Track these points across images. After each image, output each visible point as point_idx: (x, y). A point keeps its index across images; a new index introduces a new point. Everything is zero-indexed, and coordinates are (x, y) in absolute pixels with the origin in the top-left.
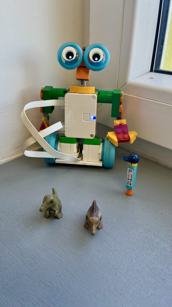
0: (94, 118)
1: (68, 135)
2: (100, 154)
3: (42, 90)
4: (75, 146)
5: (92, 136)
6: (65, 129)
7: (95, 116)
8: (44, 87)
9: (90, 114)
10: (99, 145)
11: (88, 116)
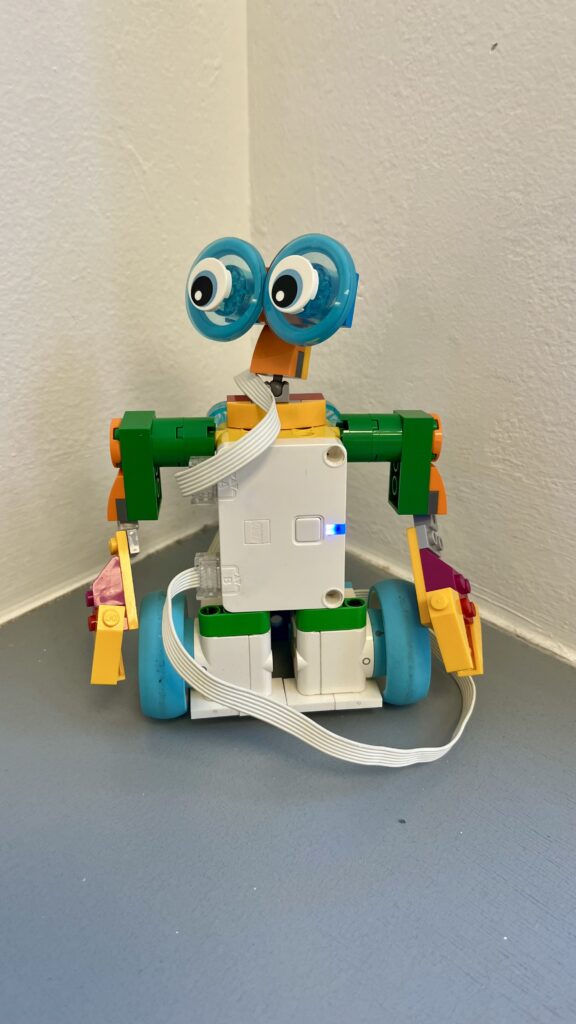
0: (339, 529)
1: (233, 603)
2: (366, 661)
3: (115, 429)
4: (264, 640)
5: (332, 595)
6: (223, 583)
7: (343, 521)
8: (122, 417)
9: (321, 518)
10: (363, 624)
11: (315, 523)
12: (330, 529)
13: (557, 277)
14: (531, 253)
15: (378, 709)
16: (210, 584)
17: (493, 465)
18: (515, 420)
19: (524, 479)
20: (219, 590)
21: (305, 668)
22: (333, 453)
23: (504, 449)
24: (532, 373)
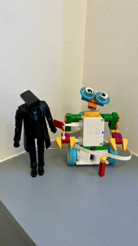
0: (103, 133)
1: (85, 145)
3: (66, 116)
5: (101, 144)
6: (83, 141)
7: (103, 131)
9: (100, 130)
10: (106, 149)
11: (99, 131)
12: (101, 132)
13: (134, 92)
14: (130, 88)
15: (108, 164)
16: (81, 142)
17: (124, 122)
18: (128, 114)
19: (129, 124)
20: (83, 143)
21: (96, 157)
22: (102, 120)
23: (126, 119)
24: (130, 107)
